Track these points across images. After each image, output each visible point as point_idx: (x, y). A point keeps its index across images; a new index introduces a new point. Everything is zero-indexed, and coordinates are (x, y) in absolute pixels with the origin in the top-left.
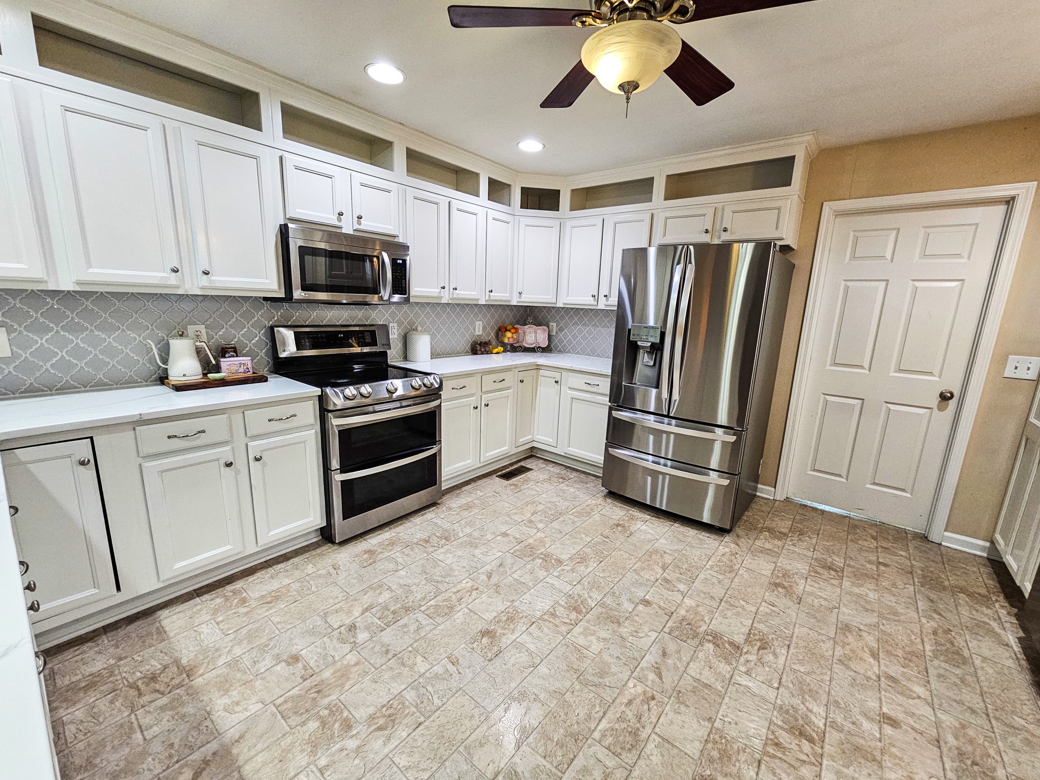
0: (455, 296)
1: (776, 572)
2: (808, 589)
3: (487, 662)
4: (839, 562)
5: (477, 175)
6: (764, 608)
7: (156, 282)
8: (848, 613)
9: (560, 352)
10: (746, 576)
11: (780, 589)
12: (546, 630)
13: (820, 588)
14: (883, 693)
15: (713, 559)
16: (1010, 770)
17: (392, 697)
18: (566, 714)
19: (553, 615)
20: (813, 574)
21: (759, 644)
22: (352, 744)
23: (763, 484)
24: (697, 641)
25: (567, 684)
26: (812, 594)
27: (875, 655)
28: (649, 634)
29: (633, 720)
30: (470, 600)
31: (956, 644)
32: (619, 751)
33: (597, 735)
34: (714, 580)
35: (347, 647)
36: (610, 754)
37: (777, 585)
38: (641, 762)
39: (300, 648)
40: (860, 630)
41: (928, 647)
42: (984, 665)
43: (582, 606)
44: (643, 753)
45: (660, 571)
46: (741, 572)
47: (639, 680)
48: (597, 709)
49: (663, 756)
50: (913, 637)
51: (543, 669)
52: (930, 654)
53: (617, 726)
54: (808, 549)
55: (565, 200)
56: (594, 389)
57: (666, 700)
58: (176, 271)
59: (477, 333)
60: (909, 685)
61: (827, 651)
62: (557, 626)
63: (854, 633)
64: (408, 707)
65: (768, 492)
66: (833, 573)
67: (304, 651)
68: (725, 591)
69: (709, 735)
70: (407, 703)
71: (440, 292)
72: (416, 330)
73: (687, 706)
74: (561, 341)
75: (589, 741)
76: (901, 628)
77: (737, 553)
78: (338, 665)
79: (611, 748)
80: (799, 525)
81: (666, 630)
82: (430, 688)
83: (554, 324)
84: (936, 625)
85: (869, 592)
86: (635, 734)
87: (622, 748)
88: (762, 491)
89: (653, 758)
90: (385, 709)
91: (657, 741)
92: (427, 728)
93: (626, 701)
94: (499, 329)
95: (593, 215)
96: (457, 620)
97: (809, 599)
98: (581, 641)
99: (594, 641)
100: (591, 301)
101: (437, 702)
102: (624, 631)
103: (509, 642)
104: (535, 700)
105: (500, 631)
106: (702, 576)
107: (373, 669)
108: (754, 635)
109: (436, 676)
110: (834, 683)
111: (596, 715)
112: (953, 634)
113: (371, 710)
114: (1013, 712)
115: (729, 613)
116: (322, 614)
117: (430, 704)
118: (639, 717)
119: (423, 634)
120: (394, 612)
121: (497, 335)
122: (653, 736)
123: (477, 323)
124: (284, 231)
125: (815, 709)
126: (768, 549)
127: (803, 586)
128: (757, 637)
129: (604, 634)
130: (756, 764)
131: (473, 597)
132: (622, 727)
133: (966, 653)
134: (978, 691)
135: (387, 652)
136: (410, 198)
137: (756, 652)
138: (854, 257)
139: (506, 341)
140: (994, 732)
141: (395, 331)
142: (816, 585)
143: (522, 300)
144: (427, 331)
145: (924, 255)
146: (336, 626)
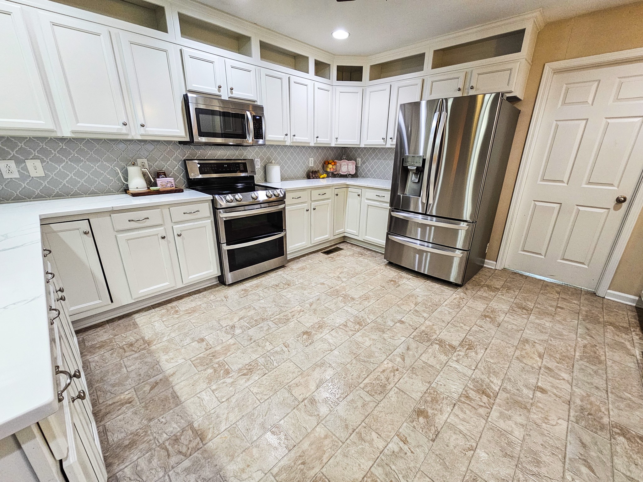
0: (294, 140)
1: (487, 309)
2: (506, 319)
3: (305, 347)
4: (530, 305)
5: (307, 58)
6: (475, 328)
7: (115, 131)
8: (529, 333)
9: (363, 177)
10: (467, 311)
11: (487, 319)
12: (340, 333)
13: (514, 319)
14: (541, 375)
15: (448, 301)
16: (612, 419)
17: (252, 361)
18: (346, 374)
19: (346, 326)
20: (512, 311)
21: (467, 347)
22: (229, 381)
23: (489, 260)
24: (429, 343)
25: (349, 360)
26: (508, 322)
27: (541, 356)
28: (401, 338)
29: (384, 380)
30: (299, 317)
31: (597, 353)
32: (373, 394)
33: (362, 385)
34: (446, 312)
35: (230, 336)
36: (368, 395)
37: (486, 316)
38: (385, 400)
39: (205, 335)
40: (535, 342)
41: (578, 354)
42: (613, 365)
43: (363, 322)
44: (387, 396)
45: (413, 306)
46: (464, 308)
47: (391, 361)
48: (364, 373)
49: (398, 397)
50: (569, 348)
51: (336, 352)
52: (578, 358)
53: (374, 382)
54: (512, 298)
55: (366, 73)
56: (382, 199)
57: (405, 371)
58: (125, 124)
59: (310, 165)
60: (559, 373)
61: (510, 352)
62: (347, 331)
63: (531, 344)
64: (260, 366)
65: (491, 264)
66: (525, 311)
67: (207, 337)
68: (452, 318)
69: (427, 390)
70: (259, 364)
71: (284, 138)
72: (271, 163)
73: (417, 375)
74: (364, 170)
75: (357, 388)
76: (562, 343)
77: (464, 298)
78: (224, 344)
79: (369, 392)
80: (508, 284)
81: (412, 336)
82: (272, 358)
83: (360, 159)
84: (586, 343)
85: (547, 323)
86: (384, 386)
87: (375, 393)
88: (488, 264)
89: (393, 399)
90: (247, 366)
91: (396, 391)
92: (269, 376)
93: (381, 370)
94: (325, 163)
95: (384, 83)
96: (290, 326)
97: (506, 325)
98: (360, 339)
99: (368, 340)
100: (382, 142)
101: (275, 364)
102: (385, 336)
103: (318, 338)
104: (329, 367)
105: (314, 332)
106: (439, 310)
107: (243, 347)
108: (466, 342)
109: (276, 352)
110: (510, 369)
111: (363, 376)
112: (597, 348)
113: (240, 366)
114: (624, 390)
115: (452, 330)
116: (217, 320)
117: (272, 365)
118: (388, 379)
119: (271, 332)
120: (256, 321)
121: (323, 167)
122: (395, 388)
123: (310, 159)
124: (186, 99)
125: (495, 381)
126: (485, 297)
127: (503, 317)
128: (467, 343)
129: (373, 337)
130: (453, 405)
131: (301, 315)
132: (377, 383)
133: (603, 358)
134: (604, 379)
135: (251, 339)
136: (263, 76)
137: (464, 351)
138: (564, 103)
139: (329, 170)
140: (608, 400)
141: (259, 163)
142: (512, 317)
143: (337, 143)
144: (279, 163)
145: (617, 99)
146: (224, 326)
